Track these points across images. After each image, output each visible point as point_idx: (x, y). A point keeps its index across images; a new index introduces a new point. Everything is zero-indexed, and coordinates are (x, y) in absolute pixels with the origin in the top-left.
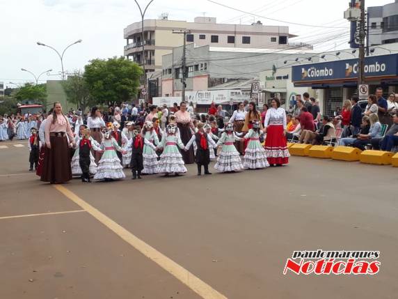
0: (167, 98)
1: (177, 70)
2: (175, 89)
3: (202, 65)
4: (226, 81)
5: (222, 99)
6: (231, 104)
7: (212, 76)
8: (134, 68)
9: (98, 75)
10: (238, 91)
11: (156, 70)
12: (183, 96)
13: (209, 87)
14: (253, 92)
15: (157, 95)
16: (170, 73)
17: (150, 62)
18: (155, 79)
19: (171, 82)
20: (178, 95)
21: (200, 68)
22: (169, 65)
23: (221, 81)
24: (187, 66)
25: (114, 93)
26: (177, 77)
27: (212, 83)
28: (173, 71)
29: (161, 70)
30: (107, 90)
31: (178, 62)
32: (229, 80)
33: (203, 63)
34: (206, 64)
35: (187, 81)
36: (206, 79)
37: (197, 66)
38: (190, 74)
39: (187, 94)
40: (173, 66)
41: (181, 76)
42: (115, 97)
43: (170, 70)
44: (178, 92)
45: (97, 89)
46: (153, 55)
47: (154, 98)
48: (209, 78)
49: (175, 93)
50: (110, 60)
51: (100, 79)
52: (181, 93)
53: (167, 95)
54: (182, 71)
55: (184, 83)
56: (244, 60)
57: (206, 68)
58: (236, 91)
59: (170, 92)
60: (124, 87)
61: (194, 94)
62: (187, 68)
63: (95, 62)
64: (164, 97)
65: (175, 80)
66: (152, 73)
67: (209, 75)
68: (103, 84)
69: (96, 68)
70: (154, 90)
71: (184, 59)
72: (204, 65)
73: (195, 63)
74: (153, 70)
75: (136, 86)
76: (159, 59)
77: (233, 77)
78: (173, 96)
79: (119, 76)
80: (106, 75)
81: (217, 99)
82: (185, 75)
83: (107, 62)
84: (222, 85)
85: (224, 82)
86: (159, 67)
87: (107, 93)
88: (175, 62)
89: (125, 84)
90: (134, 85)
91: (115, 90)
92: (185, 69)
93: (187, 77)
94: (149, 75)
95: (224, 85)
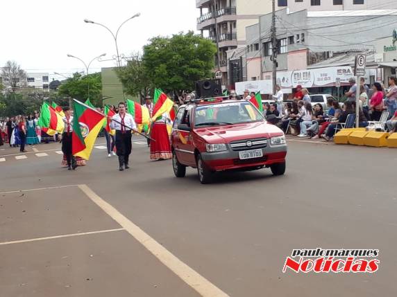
0: (254, 83)
1: (266, 45)
2: (264, 70)
3: (298, 35)
4: (331, 55)
5: (326, 79)
6: (338, 86)
7: (312, 50)
8: (206, 45)
9: (159, 58)
10: (346, 68)
11: (239, 46)
12: (275, 78)
13: (308, 64)
14: (358, 67)
15: (240, 79)
16: (257, 49)
17: (230, 37)
18: (238, 58)
19: (259, 60)
20: (268, 78)
21: (295, 40)
22: (255, 39)
23: (325, 56)
24: (278, 38)
25: (181, 79)
26: (266, 54)
27: (312, 60)
28: (261, 46)
29: (245, 46)
30: (172, 76)
31: (266, 34)
32: (336, 54)
33: (300, 33)
34: (303, 34)
35: (279, 58)
36: (304, 54)
37: (291, 38)
38: (283, 50)
39: (279, 75)
40: (261, 40)
41: (271, 52)
42: (183, 85)
43: (257, 45)
44: (268, 74)
45: (159, 76)
46: (235, 27)
47: (236, 83)
48: (308, 53)
49: (265, 75)
50: (175, 36)
51: (162, 62)
52: (271, 74)
53: (254, 79)
54: (271, 46)
55: (275, 62)
56: (354, 26)
57: (303, 40)
58: (344, 68)
59: (257, 74)
60: (194, 70)
61: (288, 75)
62: (279, 41)
63: (156, 41)
64: (250, 82)
65: (264, 59)
66: (234, 50)
67: (308, 49)
68: (167, 69)
69: (157, 48)
70: (237, 73)
71: (274, 30)
72: (300, 36)
73: (289, 35)
74: (235, 47)
75: (210, 69)
76: (241, 31)
77: (341, 50)
78: (262, 79)
79: (187, 57)
80: (171, 56)
81: (319, 80)
82: (277, 50)
83: (171, 40)
84: (325, 61)
85: (328, 57)
86: (243, 43)
87: (172, 80)
88: (263, 34)
89: (194, 67)
90: (208, 68)
91: (182, 75)
92: (275, 43)
93: (279, 53)
94: (230, 53)
95: (328, 61)
